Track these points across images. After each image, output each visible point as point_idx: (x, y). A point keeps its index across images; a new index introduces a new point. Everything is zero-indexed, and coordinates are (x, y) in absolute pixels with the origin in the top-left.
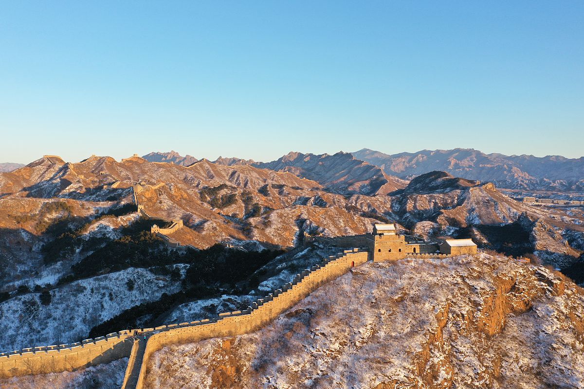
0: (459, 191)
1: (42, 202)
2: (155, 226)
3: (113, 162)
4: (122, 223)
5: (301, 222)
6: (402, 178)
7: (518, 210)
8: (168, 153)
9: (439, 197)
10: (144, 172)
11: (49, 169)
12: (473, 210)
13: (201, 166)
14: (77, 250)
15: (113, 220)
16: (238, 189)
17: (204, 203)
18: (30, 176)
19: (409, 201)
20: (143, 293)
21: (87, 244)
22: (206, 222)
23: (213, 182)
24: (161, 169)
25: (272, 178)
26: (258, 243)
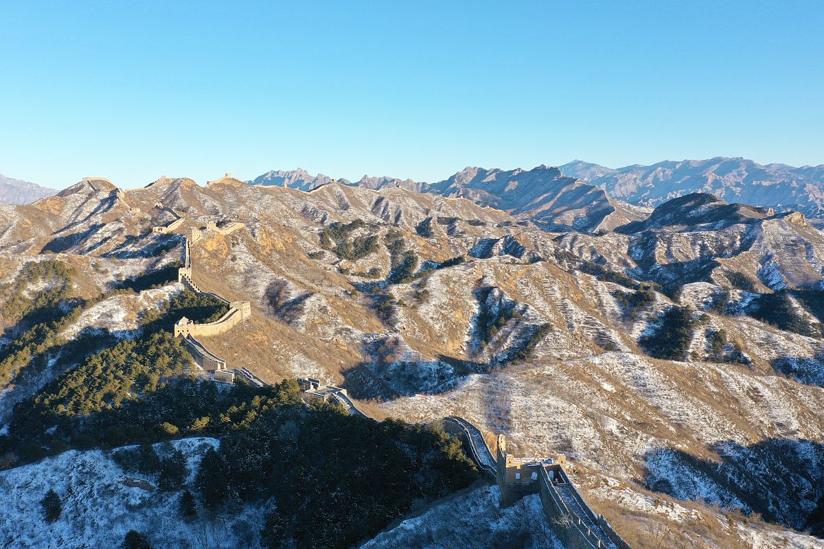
0: (741, 226)
2: (184, 320)
3: (194, 186)
4: (146, 303)
5: (483, 291)
8: (293, 172)
9: (709, 237)
10: (241, 201)
11: (90, 199)
12: (769, 257)
13: (330, 190)
14: (50, 361)
15: (128, 298)
16: (381, 227)
17: (326, 251)
18: (60, 211)
19: (658, 243)
20: (82, 528)
21: (70, 350)
22: (309, 297)
23: (346, 216)
24: (267, 196)
25: (437, 208)
26: (401, 339)
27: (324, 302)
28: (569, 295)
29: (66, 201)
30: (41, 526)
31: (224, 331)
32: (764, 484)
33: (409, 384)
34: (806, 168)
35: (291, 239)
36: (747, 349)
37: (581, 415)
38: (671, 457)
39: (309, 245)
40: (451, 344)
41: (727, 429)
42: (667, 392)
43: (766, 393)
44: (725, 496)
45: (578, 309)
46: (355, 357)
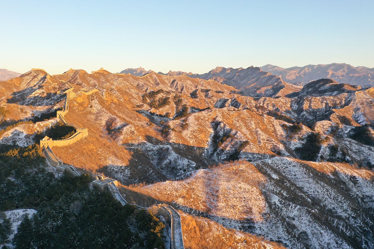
0: (345, 94)
2: (46, 138)
3: (85, 73)
4: (38, 129)
5: (216, 124)
6: (295, 84)
8: (138, 69)
9: (329, 99)
10: (107, 81)
11: (34, 78)
12: (358, 109)
13: (151, 76)
15: (29, 126)
16: (172, 93)
17: (144, 104)
18: (20, 84)
19: (305, 102)
22: (126, 126)
23: (158, 88)
24: (120, 78)
25: (201, 85)
26: (171, 148)
27: (133, 129)
28: (259, 126)
29: (23, 80)
32: (359, 231)
33: (173, 172)
35: (128, 98)
36: (349, 154)
37: (258, 193)
38: (308, 218)
39: (136, 101)
40: (198, 151)
41: (339, 200)
42: (307, 179)
43: (360, 179)
44: (338, 242)
45: (263, 133)
46: (146, 157)
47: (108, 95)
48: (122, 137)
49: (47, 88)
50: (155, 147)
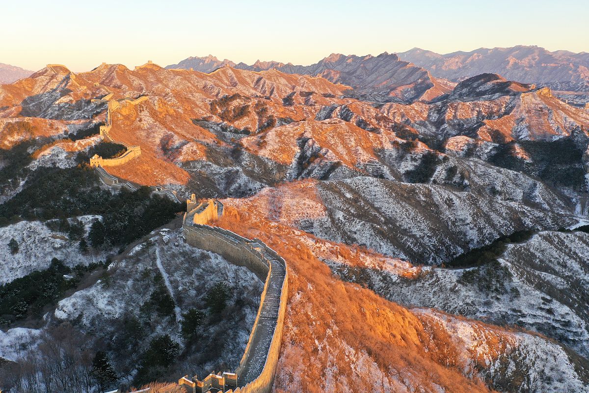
0: (508, 97)
1: (5, 122)
2: (96, 156)
3: (125, 69)
4: (79, 148)
5: (303, 141)
6: (450, 81)
7: (575, 119)
8: (206, 57)
9: (484, 104)
10: (159, 81)
11: (52, 79)
12: (522, 120)
13: (224, 72)
14: (21, 183)
15: (68, 145)
16: (252, 99)
17: (213, 116)
18: (32, 88)
19: (448, 109)
20: (30, 257)
21: (33, 176)
22: (186, 144)
23: (234, 91)
24: (179, 77)
25: (301, 85)
26: (241, 170)
27: (195, 148)
28: (361, 144)
29: (36, 81)
30: (9, 256)
31: (123, 163)
32: (431, 249)
34: (583, 53)
35: (190, 108)
36: (469, 177)
37: (322, 209)
38: (371, 232)
39: (202, 112)
40: (278, 175)
41: (418, 220)
42: (387, 199)
43: (457, 202)
44: (396, 252)
45: (365, 152)
46: (211, 181)
47: (161, 105)
48: (181, 158)
49: (76, 95)
50: (222, 169)
